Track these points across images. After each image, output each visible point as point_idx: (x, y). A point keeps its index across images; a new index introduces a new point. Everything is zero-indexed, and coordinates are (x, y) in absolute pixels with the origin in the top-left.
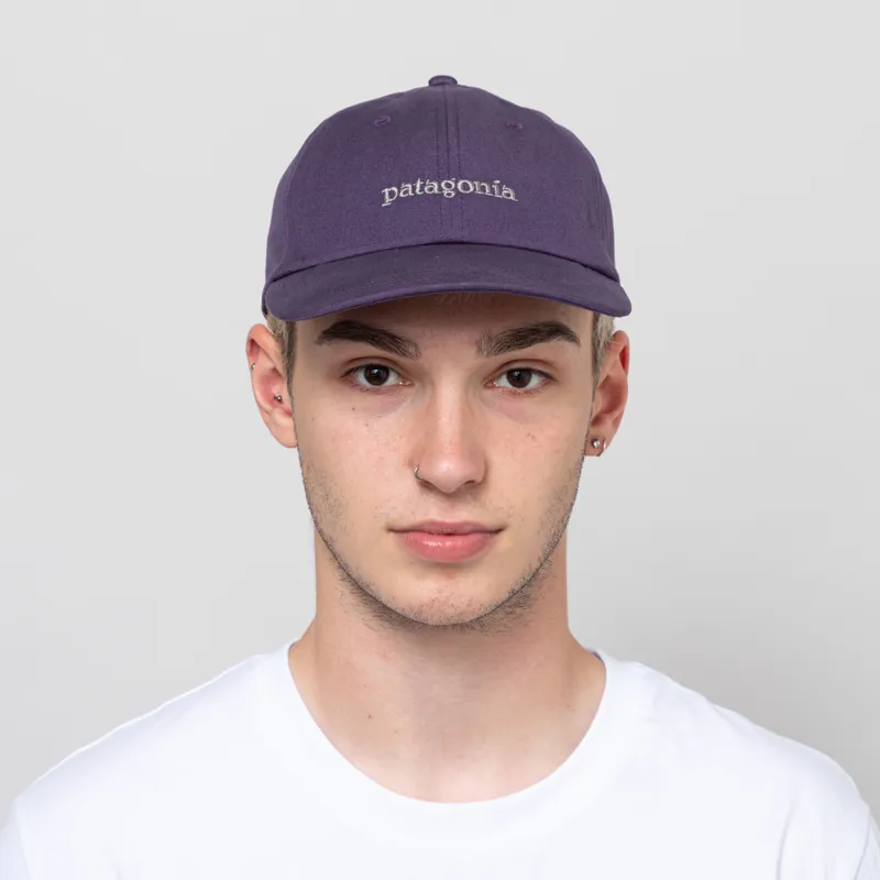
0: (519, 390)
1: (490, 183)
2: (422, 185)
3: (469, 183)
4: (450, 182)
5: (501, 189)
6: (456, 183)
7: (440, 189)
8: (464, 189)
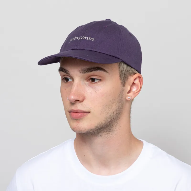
0: (93, 82)
1: (89, 37)
2: (76, 38)
3: (84, 37)
4: (81, 37)
5: (91, 38)
6: (82, 37)
7: (78, 38)
8: (83, 38)
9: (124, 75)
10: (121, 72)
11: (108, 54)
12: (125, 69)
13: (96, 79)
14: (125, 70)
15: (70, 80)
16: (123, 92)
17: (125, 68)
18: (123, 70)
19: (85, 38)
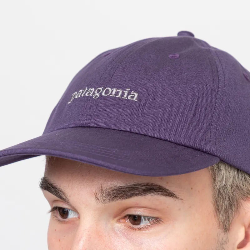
0: (136, 227)
1: (124, 90)
2: (87, 91)
3: (110, 89)
4: (101, 89)
5: (129, 94)
6: (103, 89)
7: (93, 93)
8: (106, 93)
9: (227, 201)
10: (219, 191)
11: (179, 141)
12: (229, 183)
13: (145, 217)
14: (229, 188)
15: (71, 215)
16: (224, 246)
17: (230, 181)
18: (225, 187)
19: (114, 93)
